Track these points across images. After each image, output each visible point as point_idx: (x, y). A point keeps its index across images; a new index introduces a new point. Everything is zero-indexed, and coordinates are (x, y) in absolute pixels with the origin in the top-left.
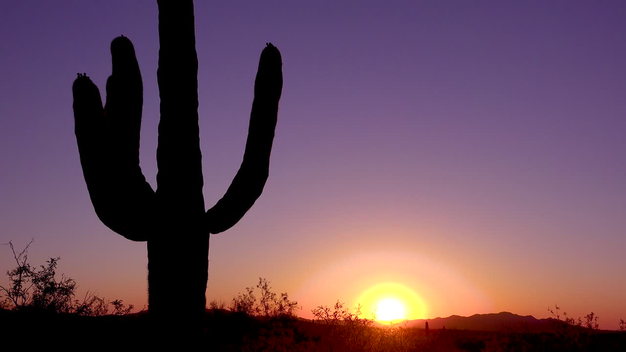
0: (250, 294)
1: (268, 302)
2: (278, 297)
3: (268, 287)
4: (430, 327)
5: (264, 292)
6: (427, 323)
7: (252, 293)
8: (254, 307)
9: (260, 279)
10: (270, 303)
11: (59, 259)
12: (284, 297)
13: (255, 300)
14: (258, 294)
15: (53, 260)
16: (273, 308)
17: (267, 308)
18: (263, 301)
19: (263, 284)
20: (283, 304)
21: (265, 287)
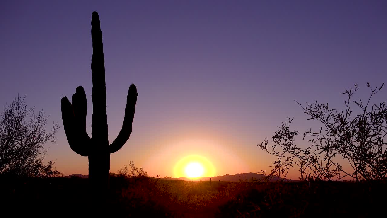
0: (126, 168)
1: (134, 172)
2: (139, 170)
3: (134, 165)
4: (212, 181)
5: (132, 167)
6: (211, 179)
7: (127, 168)
8: (127, 174)
9: (131, 161)
10: (135, 172)
11: (53, 161)
12: (141, 169)
13: (128, 171)
14: (130, 168)
15: (51, 162)
16: (136, 175)
17: (133, 174)
18: (132, 172)
19: (132, 164)
20: (141, 172)
21: (133, 165)
